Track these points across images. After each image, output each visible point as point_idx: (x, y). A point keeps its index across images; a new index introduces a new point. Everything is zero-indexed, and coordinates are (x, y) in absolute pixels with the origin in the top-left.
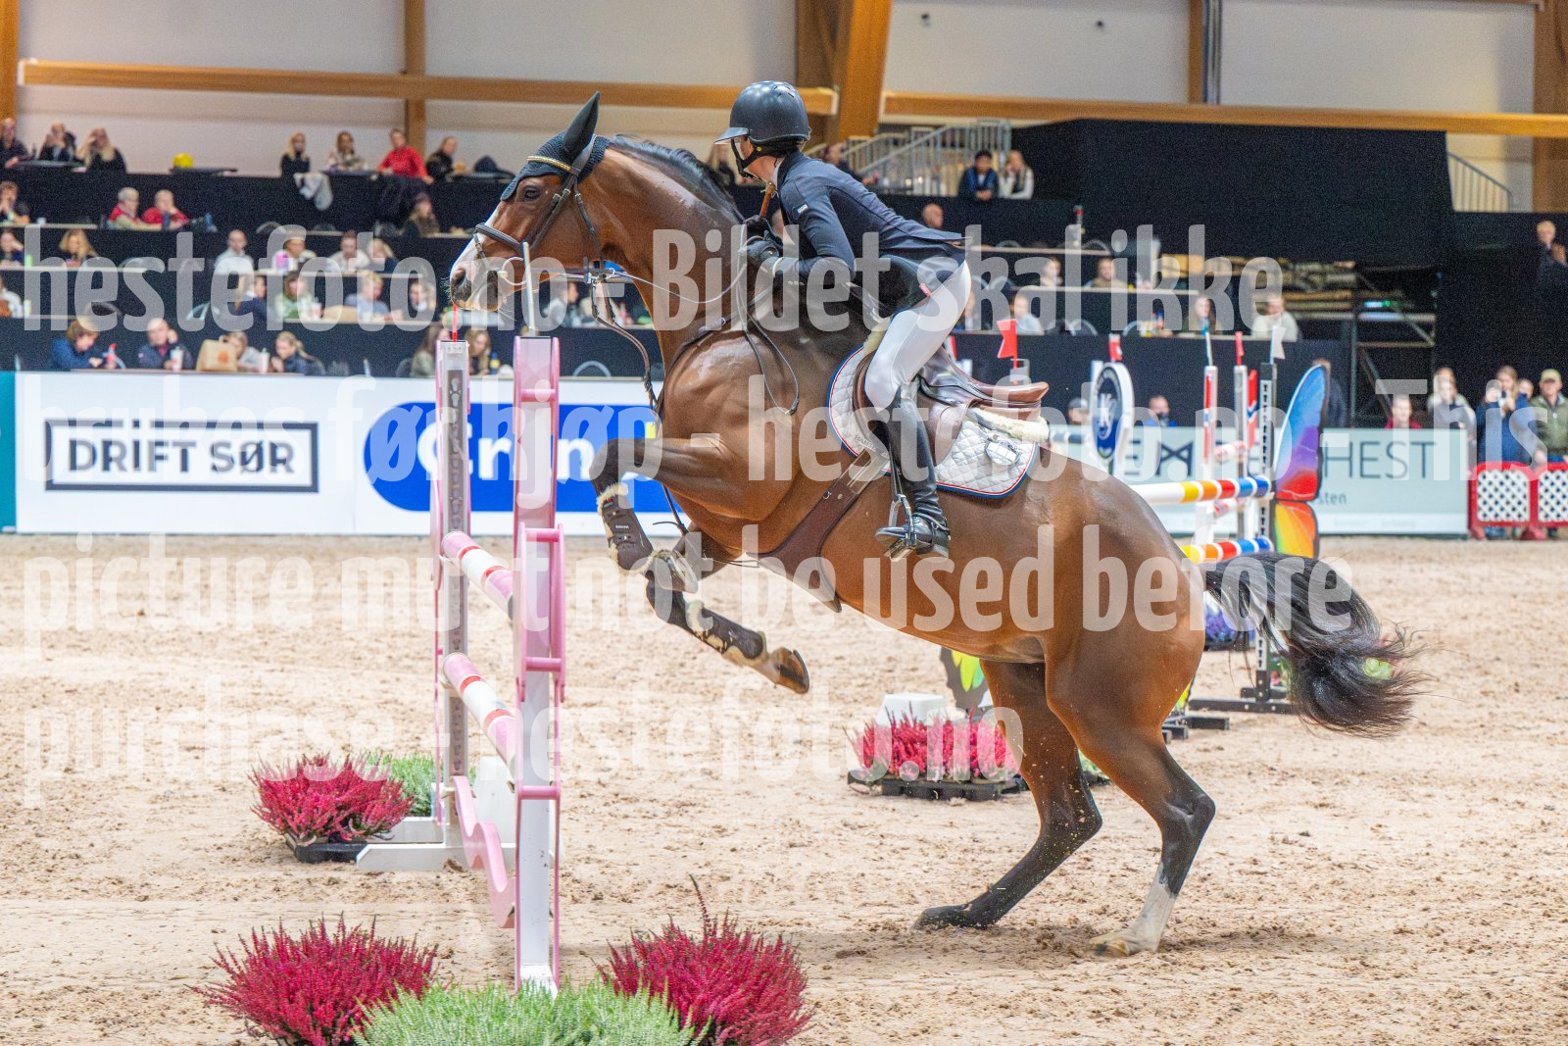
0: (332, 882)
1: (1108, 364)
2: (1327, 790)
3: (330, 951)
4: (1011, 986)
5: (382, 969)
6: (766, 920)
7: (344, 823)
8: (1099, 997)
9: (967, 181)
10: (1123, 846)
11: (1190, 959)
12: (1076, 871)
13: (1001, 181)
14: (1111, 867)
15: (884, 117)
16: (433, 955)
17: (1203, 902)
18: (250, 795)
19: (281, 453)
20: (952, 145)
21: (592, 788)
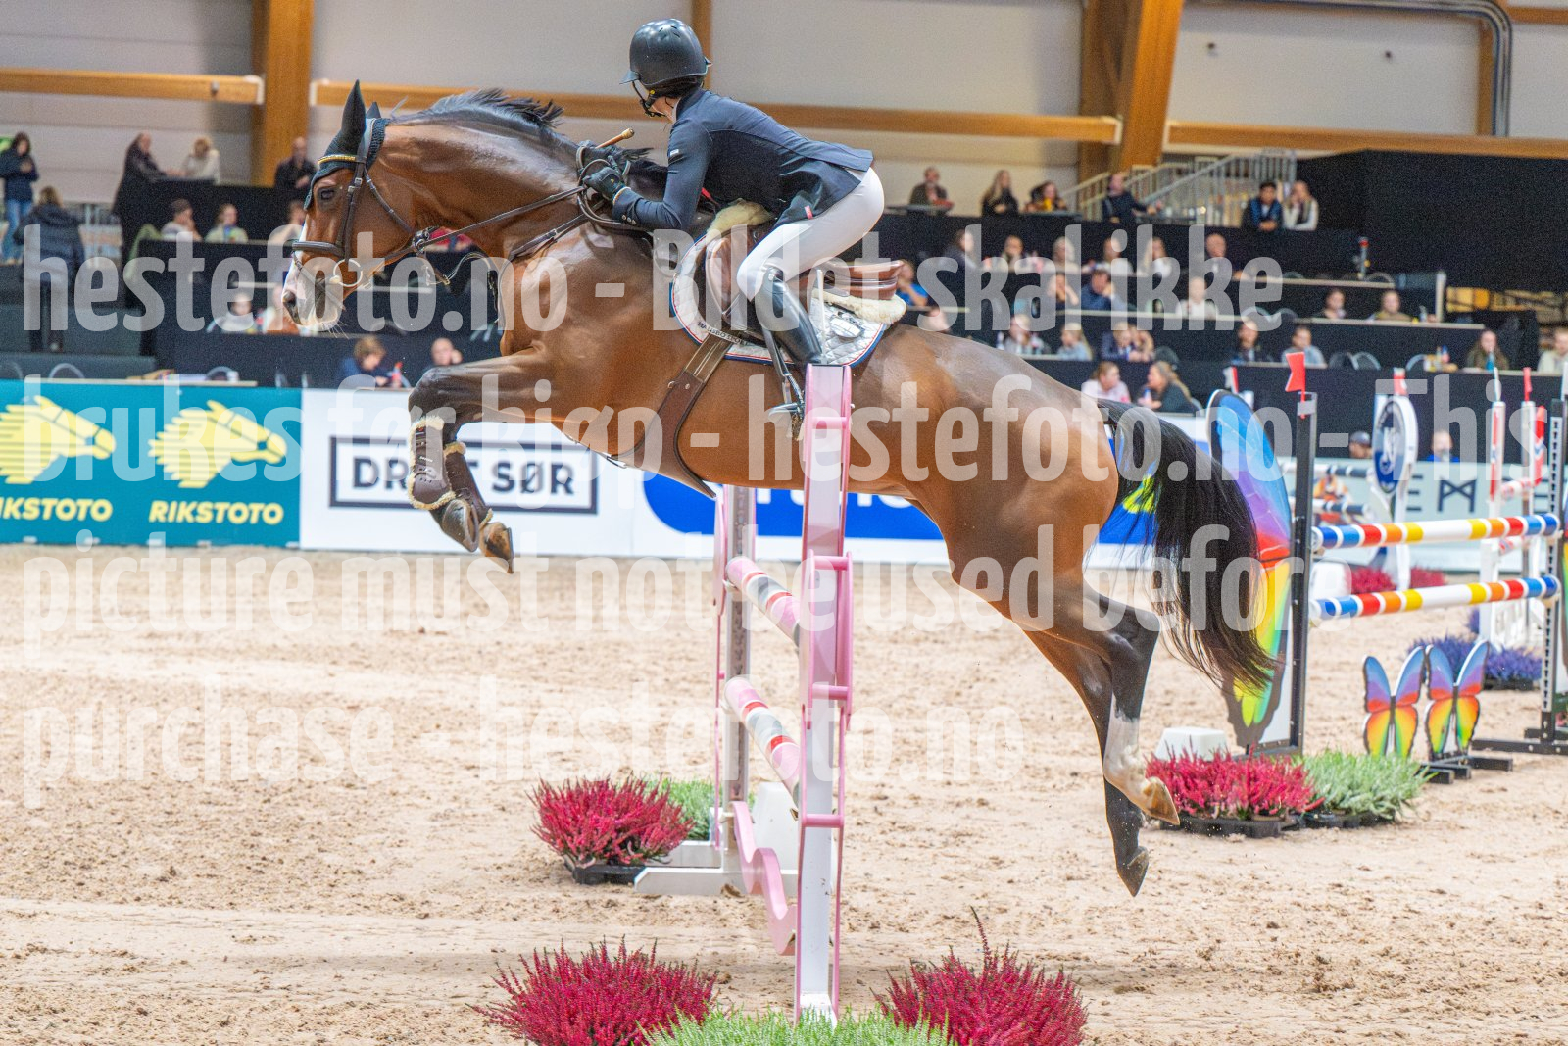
0: (610, 904)
1: (1392, 398)
3: (611, 976)
4: (1293, 1027)
5: (662, 994)
6: (1044, 954)
7: (623, 845)
8: (1382, 1040)
9: (1251, 213)
10: (1405, 887)
11: (1475, 1003)
12: (1358, 911)
13: (1286, 211)
14: (1394, 908)
15: (1168, 147)
16: (712, 981)
18: (530, 815)
19: (562, 475)
20: (1237, 175)
21: (869, 816)
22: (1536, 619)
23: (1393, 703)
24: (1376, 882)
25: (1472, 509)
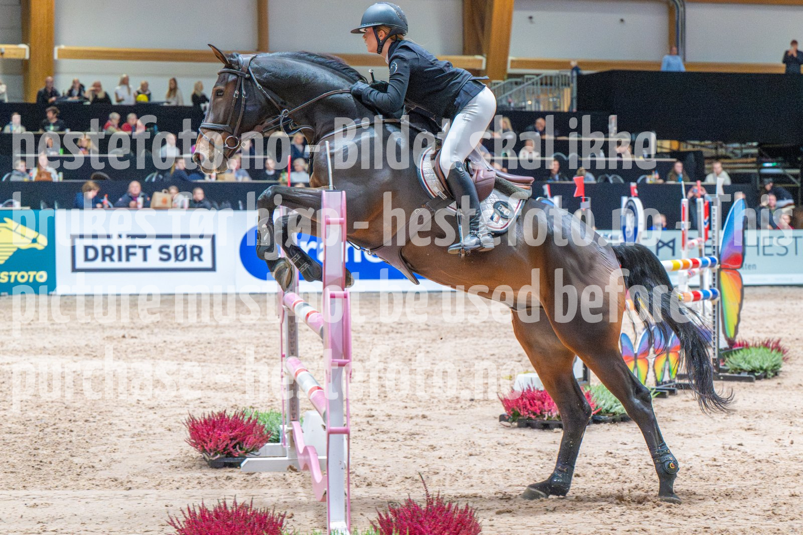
0: (229, 478)
1: (630, 198)
2: (751, 421)
3: (229, 516)
4: (589, 528)
5: (257, 525)
6: (458, 495)
7: (234, 447)
8: (635, 533)
11: (682, 512)
12: (621, 466)
15: (510, 70)
16: (283, 517)
17: (688, 482)
18: (184, 433)
19: (196, 251)
20: (546, 84)
21: (364, 426)
22: (708, 310)
23: (636, 357)
24: (630, 451)
25: (673, 254)
